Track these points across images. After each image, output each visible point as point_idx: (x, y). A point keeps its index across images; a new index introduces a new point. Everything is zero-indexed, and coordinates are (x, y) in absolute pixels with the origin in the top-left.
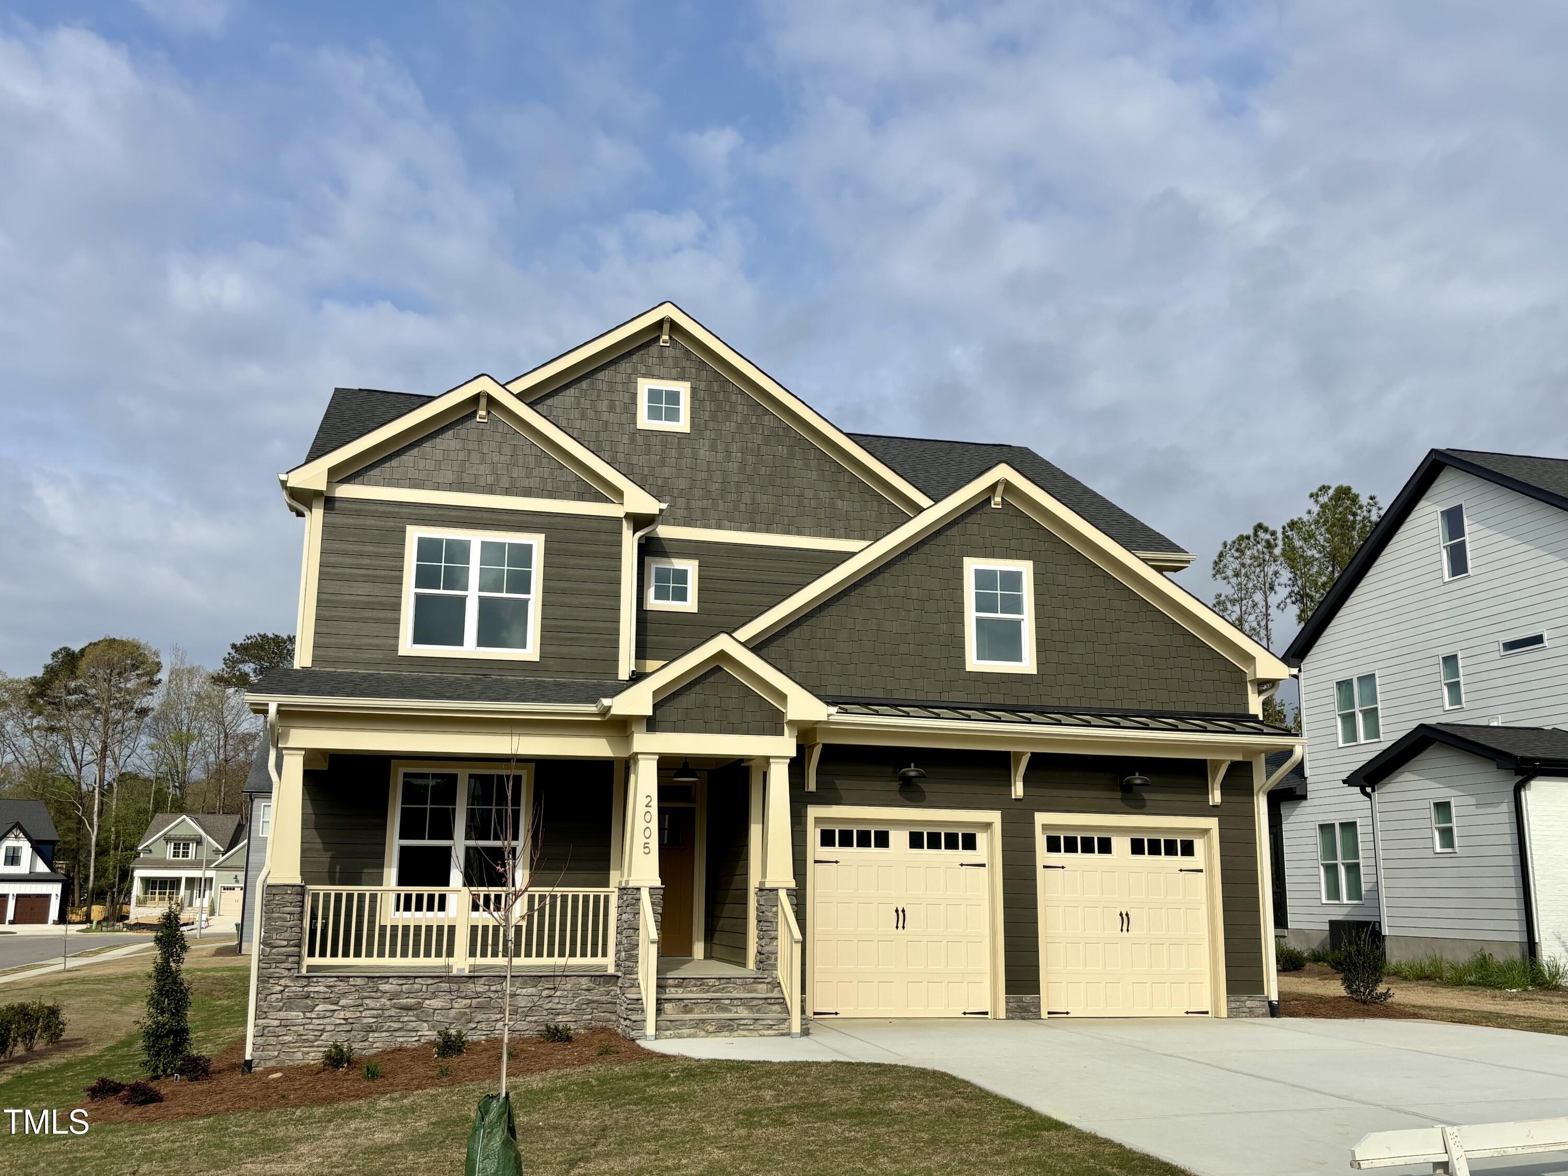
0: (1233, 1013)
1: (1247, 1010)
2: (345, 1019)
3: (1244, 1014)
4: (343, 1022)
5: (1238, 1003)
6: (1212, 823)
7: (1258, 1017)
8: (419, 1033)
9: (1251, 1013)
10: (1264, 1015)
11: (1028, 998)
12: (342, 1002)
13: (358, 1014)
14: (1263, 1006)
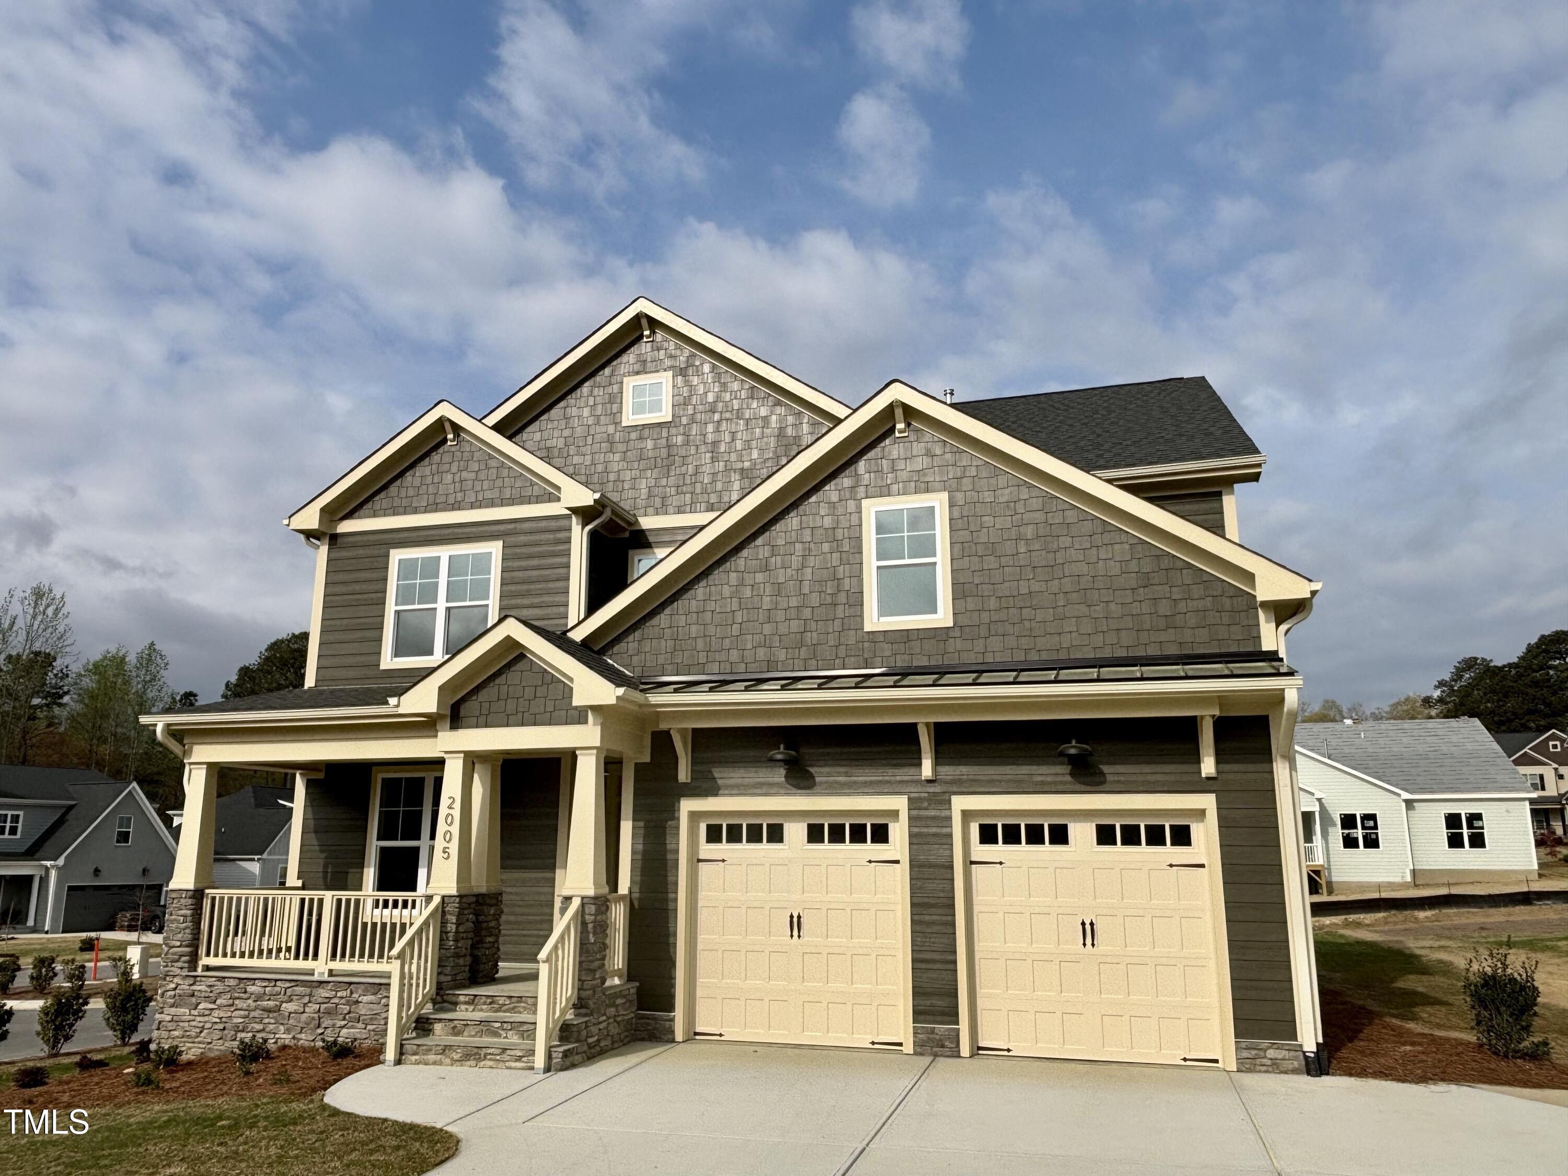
0: (1247, 1065)
1: (1269, 1062)
2: (221, 1018)
3: (1263, 1068)
4: (218, 1020)
5: (1254, 1052)
6: (1208, 802)
7: (1286, 1073)
8: (277, 1036)
9: (1276, 1067)
10: (1295, 1071)
11: (942, 1028)
12: (218, 1002)
13: (229, 1014)
14: (1296, 1058)
